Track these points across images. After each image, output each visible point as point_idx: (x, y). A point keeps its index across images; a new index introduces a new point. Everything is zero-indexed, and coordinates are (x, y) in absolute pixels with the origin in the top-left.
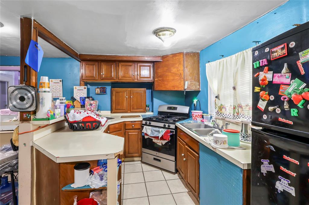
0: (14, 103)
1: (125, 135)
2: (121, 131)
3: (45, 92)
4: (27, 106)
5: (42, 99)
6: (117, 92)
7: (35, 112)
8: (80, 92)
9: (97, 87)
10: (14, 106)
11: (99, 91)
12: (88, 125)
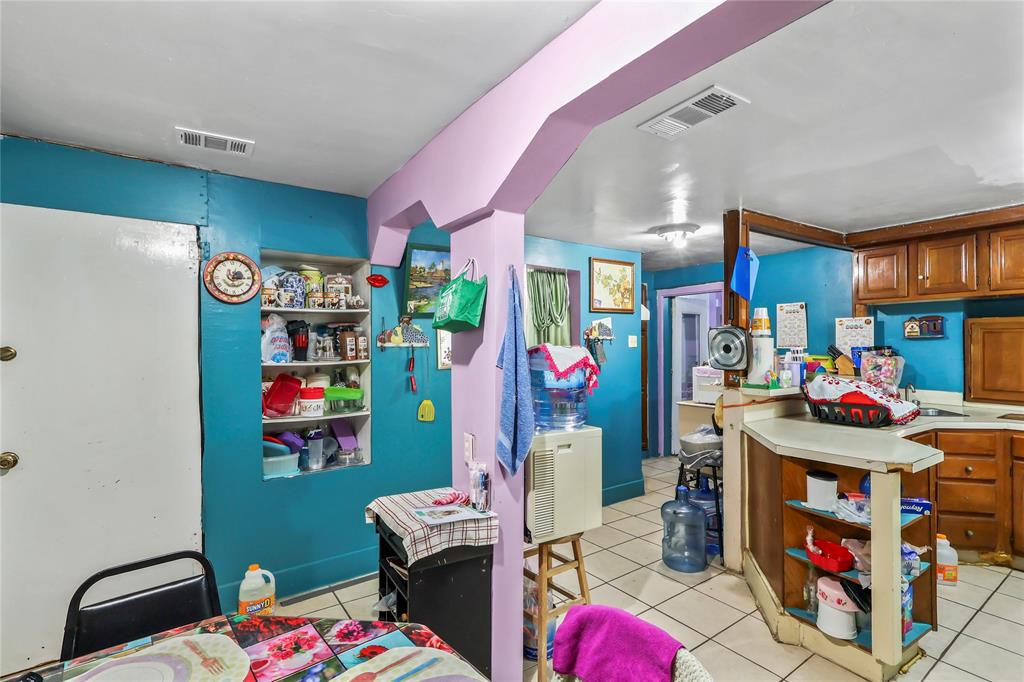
0: (717, 355)
1: (1012, 475)
2: (992, 460)
3: (761, 336)
4: (735, 361)
5: (757, 350)
6: (989, 332)
7: (745, 373)
8: (854, 334)
9: (908, 317)
10: (717, 361)
11: (917, 329)
12: (857, 414)
